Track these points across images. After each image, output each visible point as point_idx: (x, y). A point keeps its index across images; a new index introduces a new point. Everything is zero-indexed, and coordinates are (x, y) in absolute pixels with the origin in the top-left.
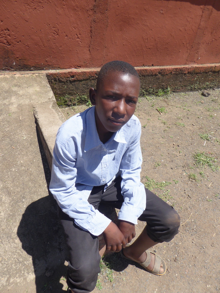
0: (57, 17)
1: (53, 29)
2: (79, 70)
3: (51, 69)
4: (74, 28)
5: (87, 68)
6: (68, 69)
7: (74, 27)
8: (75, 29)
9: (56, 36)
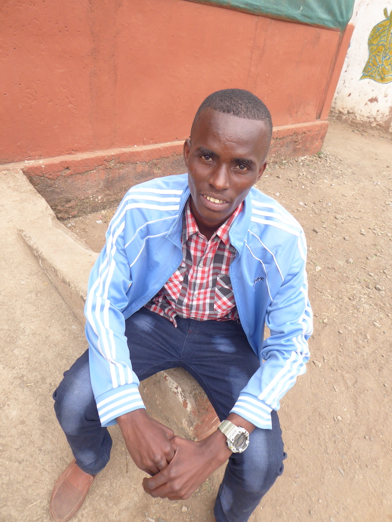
0: (33, 71)
1: (27, 90)
2: (75, 156)
3: (28, 160)
4: (62, 88)
5: (88, 152)
6: (56, 158)
7: (62, 86)
8: (64, 89)
9: (33, 103)
